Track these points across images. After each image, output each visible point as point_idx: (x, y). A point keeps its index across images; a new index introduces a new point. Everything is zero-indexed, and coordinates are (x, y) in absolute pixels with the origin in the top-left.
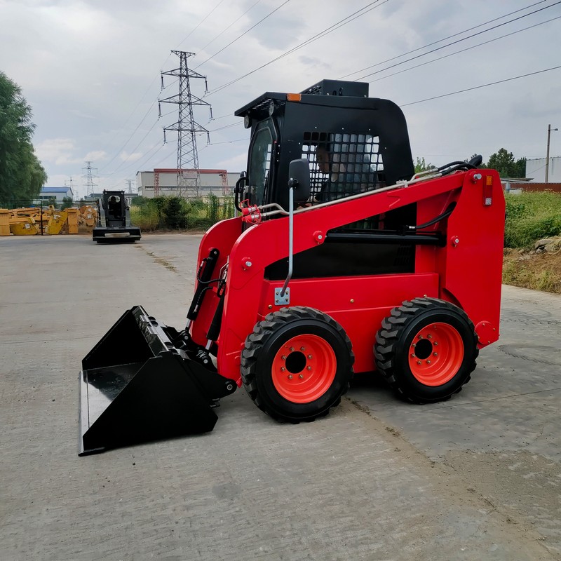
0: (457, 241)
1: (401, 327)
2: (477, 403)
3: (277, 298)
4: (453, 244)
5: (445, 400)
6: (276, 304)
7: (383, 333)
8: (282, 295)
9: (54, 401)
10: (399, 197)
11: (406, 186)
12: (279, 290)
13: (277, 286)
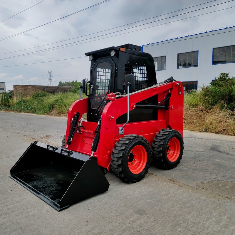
0: (173, 107)
1: (164, 140)
2: (186, 167)
3: (120, 132)
4: (171, 109)
5: (175, 167)
6: (119, 134)
7: (156, 143)
8: (121, 130)
9: (12, 190)
10: (156, 91)
11: (158, 87)
12: (120, 128)
13: (120, 126)
